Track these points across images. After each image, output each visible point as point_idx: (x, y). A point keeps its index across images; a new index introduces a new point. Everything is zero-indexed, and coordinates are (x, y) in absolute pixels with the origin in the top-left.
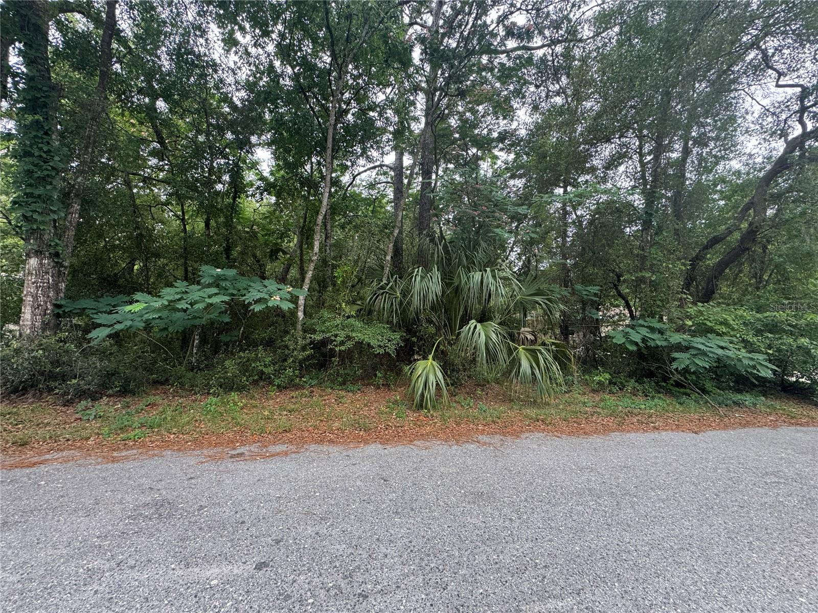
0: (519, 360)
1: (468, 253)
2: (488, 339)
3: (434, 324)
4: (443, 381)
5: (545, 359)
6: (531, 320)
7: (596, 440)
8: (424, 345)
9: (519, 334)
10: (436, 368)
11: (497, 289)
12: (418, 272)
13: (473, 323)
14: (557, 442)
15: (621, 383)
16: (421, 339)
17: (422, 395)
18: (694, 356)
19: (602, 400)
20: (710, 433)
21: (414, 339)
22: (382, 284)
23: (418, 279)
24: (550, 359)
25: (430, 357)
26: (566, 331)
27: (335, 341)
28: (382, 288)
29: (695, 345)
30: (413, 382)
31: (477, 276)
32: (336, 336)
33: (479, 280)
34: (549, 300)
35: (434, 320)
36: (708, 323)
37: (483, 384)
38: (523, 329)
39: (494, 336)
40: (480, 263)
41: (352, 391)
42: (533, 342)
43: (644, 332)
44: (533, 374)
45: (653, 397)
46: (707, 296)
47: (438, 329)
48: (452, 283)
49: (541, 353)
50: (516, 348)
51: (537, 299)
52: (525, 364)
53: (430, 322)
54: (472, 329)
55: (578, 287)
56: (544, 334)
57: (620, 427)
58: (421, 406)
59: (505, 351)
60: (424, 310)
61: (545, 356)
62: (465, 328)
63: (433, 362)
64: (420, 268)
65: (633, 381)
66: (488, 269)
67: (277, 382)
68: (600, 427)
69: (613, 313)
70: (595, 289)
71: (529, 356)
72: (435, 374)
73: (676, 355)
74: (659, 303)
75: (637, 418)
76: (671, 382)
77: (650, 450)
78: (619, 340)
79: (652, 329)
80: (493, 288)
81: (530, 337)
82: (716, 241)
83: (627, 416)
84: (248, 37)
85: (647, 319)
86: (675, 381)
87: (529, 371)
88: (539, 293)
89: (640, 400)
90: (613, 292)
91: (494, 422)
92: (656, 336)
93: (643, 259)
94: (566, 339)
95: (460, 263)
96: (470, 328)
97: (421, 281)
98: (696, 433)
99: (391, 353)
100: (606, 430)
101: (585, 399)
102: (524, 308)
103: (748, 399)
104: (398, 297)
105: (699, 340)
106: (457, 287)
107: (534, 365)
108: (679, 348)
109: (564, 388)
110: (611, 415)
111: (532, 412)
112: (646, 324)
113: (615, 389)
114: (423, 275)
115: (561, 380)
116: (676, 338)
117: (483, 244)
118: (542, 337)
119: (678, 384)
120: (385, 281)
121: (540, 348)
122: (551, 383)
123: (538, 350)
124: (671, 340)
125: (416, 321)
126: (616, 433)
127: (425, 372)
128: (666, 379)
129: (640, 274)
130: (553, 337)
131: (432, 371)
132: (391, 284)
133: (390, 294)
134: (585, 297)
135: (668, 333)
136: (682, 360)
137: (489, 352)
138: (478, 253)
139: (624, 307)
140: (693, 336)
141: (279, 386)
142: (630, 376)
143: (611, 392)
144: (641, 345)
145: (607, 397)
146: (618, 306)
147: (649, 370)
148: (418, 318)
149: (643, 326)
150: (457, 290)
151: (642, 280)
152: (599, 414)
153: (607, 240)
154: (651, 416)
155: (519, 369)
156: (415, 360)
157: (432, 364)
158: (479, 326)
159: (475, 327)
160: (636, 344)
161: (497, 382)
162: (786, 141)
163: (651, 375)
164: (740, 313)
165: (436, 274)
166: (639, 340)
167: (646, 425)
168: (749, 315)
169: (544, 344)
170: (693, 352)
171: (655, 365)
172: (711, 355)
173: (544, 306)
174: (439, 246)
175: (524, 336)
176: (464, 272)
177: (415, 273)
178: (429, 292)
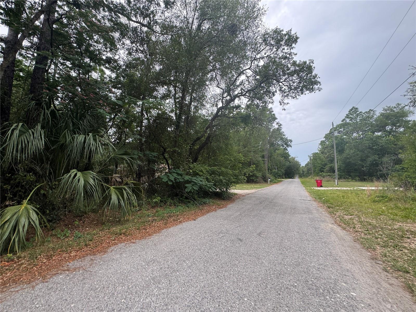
0: (111, 195)
1: (75, 120)
2: (87, 183)
3: (36, 173)
4: (37, 221)
5: (127, 193)
6: (120, 170)
7: (155, 238)
9: (112, 178)
10: (31, 211)
11: (96, 148)
12: (17, 126)
13: (74, 172)
14: (133, 247)
15: (165, 201)
17: (9, 239)
18: (193, 185)
19: (157, 212)
20: (199, 219)
21: (7, 187)
23: (16, 132)
24: (130, 193)
25: (25, 202)
26: (139, 176)
29: (193, 180)
31: (81, 138)
33: (83, 141)
34: (131, 158)
36: (197, 171)
37: (81, 216)
38: (114, 175)
39: (91, 181)
40: (84, 129)
42: (121, 183)
43: (175, 175)
44: (119, 202)
45: (178, 206)
46: (195, 160)
48: (58, 142)
49: (125, 190)
50: (109, 188)
51: (125, 157)
52: (114, 198)
54: (72, 176)
55: (148, 152)
56: (127, 178)
57: (166, 225)
59: (100, 190)
61: (127, 191)
62: (67, 176)
63: (28, 205)
64: (21, 124)
65: (170, 199)
66: (91, 134)
68: (156, 228)
69: (161, 166)
70: (155, 154)
71: (117, 193)
72: (29, 216)
73: (187, 185)
74: (181, 162)
75: (173, 218)
76: (184, 197)
77: (180, 235)
78: (165, 179)
79: (178, 174)
80: (93, 148)
81: (118, 180)
82: (198, 139)
83: (168, 218)
85: (176, 169)
86: (185, 197)
87: (116, 202)
88: (126, 154)
89: (173, 209)
90: (162, 157)
91: (86, 245)
92: (179, 177)
93: (176, 142)
94: (139, 180)
95: (67, 127)
96: (70, 176)
97: (20, 135)
98: (195, 220)
100: (160, 229)
101: (149, 212)
102: (116, 162)
103: (207, 200)
105: (194, 178)
106: (63, 144)
107: (120, 197)
108: (188, 182)
109: (137, 209)
110: (162, 219)
111: (116, 229)
112: (176, 172)
113: (162, 204)
114: (22, 130)
115: (136, 204)
116: (187, 178)
117: (88, 117)
118: (126, 180)
119: (186, 198)
121: (125, 187)
122: (130, 207)
123: (123, 188)
124: (185, 178)
126: (164, 230)
127: (17, 215)
128: (182, 196)
129: (174, 149)
130: (132, 179)
131: (24, 214)
134: (150, 158)
135: (184, 176)
136: (189, 187)
137: (87, 192)
138: (83, 122)
139: (166, 164)
140: (192, 177)
142: (169, 197)
143: (161, 206)
144: (174, 181)
145: (159, 209)
146: (163, 163)
147: (176, 193)
149: (175, 173)
151: (175, 151)
152: (155, 220)
153: (161, 131)
154: (178, 216)
155: (110, 202)
158: (79, 174)
159: (76, 175)
160: (172, 181)
161: (94, 211)
162: (217, 108)
163: (177, 195)
164: (205, 167)
165: (39, 131)
166: (173, 179)
167: (177, 222)
168: (208, 168)
169: (127, 184)
170: (193, 183)
171: (179, 190)
172: (198, 184)
173: (129, 161)
174: (46, 111)
175: (115, 179)
176: (69, 134)
177: (13, 127)
178: (29, 145)
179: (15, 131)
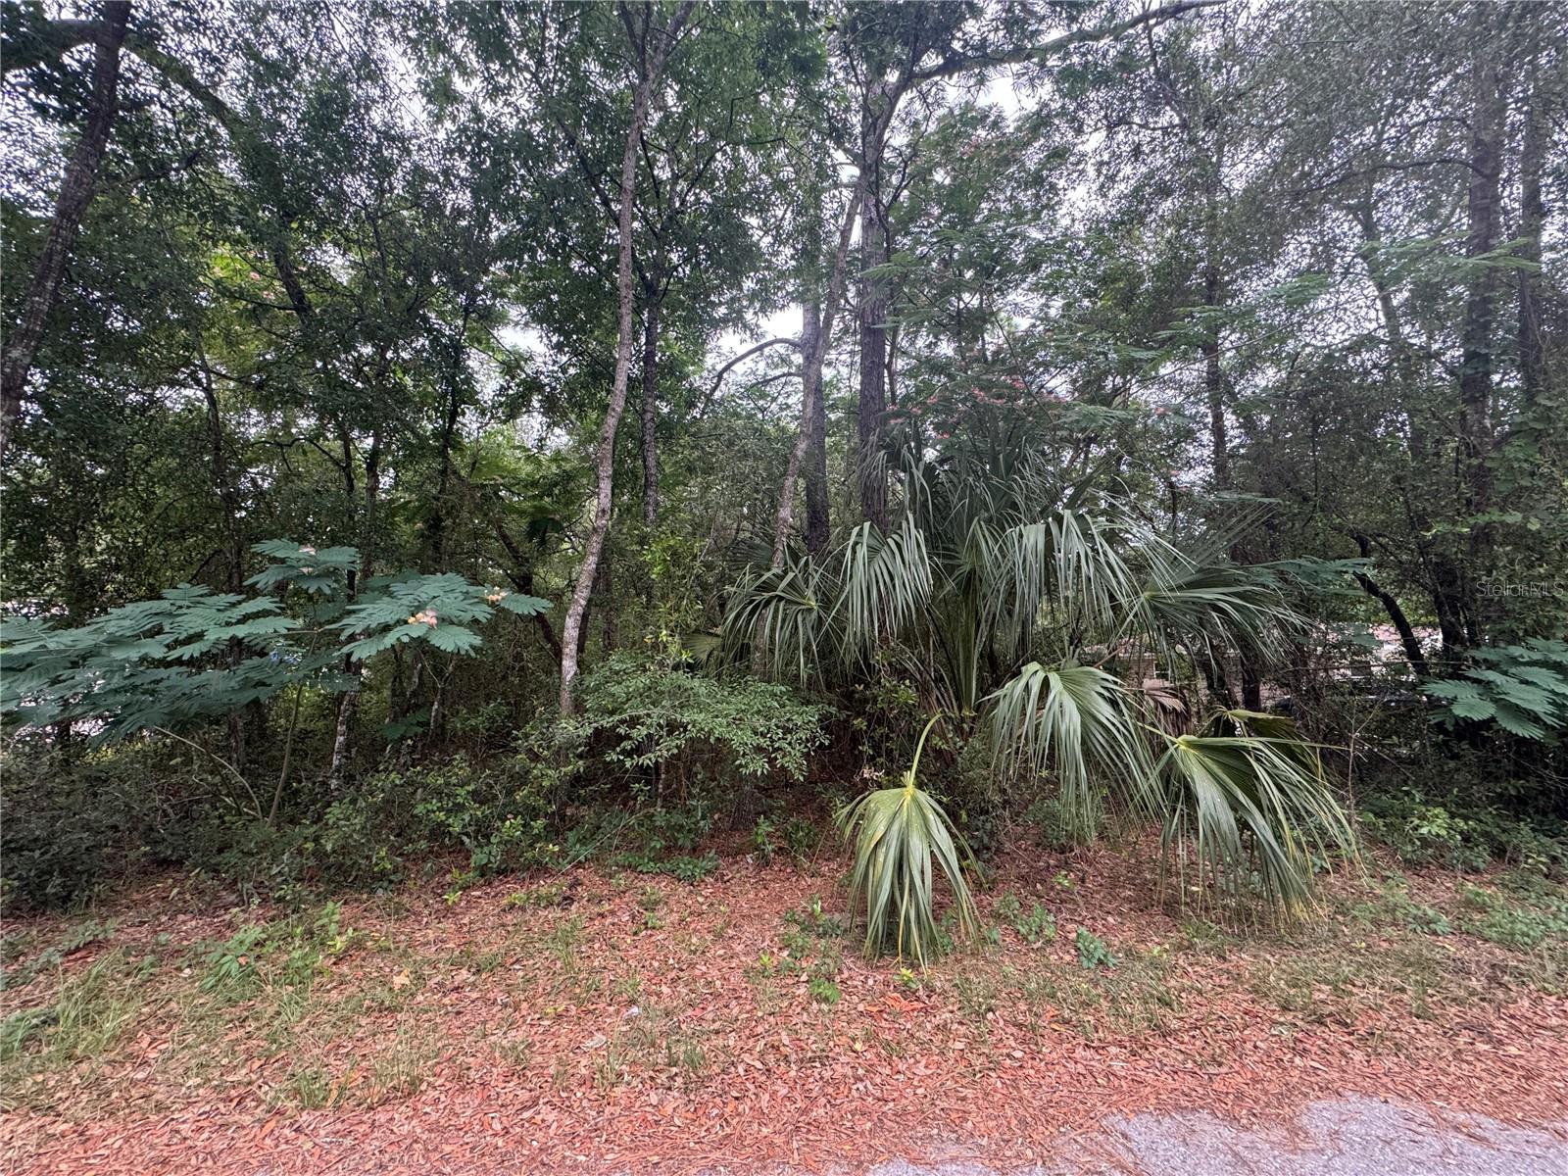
0: (1187, 783)
1: (996, 481)
2: (1087, 721)
3: (912, 678)
4: (953, 858)
5: (1278, 780)
8: (888, 738)
9: (1143, 696)
10: (931, 816)
12: (860, 534)
13: (1035, 671)
16: (879, 722)
17: (892, 908)
21: (860, 723)
22: (767, 575)
23: (862, 552)
25: (909, 777)
27: (628, 737)
28: (766, 587)
30: (863, 862)
31: (1033, 534)
32: (633, 722)
35: (910, 666)
38: (1147, 683)
41: (691, 880)
42: (1182, 718)
43: (1543, 679)
47: (923, 690)
49: (1261, 760)
50: (1170, 745)
52: (1209, 795)
53: (901, 673)
54: (1035, 689)
58: (890, 941)
60: (885, 641)
62: (1013, 689)
63: (919, 793)
64: (867, 525)
66: (1068, 513)
67: (478, 858)
71: (1215, 768)
72: (929, 834)
78: (1471, 707)
81: (1172, 704)
84: (477, 83)
95: (973, 509)
96: (1027, 688)
97: (871, 560)
99: (791, 767)
104: (810, 610)
106: (972, 575)
107: (1242, 797)
113: (1479, 857)
114: (873, 543)
117: (1035, 458)
120: (776, 570)
121: (1253, 743)
123: (1247, 749)
125: (864, 670)
127: (895, 828)
131: (916, 823)
132: (791, 575)
133: (789, 602)
137: (1096, 760)
141: (483, 871)
143: (1469, 868)
148: (868, 665)
150: (970, 584)
155: (1193, 812)
156: (866, 786)
157: (915, 799)
158: (1056, 681)
159: (1046, 685)
160: (1534, 718)
165: (913, 537)
166: (1540, 707)
173: (1235, 614)
174: (914, 470)
175: (1156, 701)
176: (987, 534)
177: (853, 538)
178: (894, 586)
179: (858, 547)
